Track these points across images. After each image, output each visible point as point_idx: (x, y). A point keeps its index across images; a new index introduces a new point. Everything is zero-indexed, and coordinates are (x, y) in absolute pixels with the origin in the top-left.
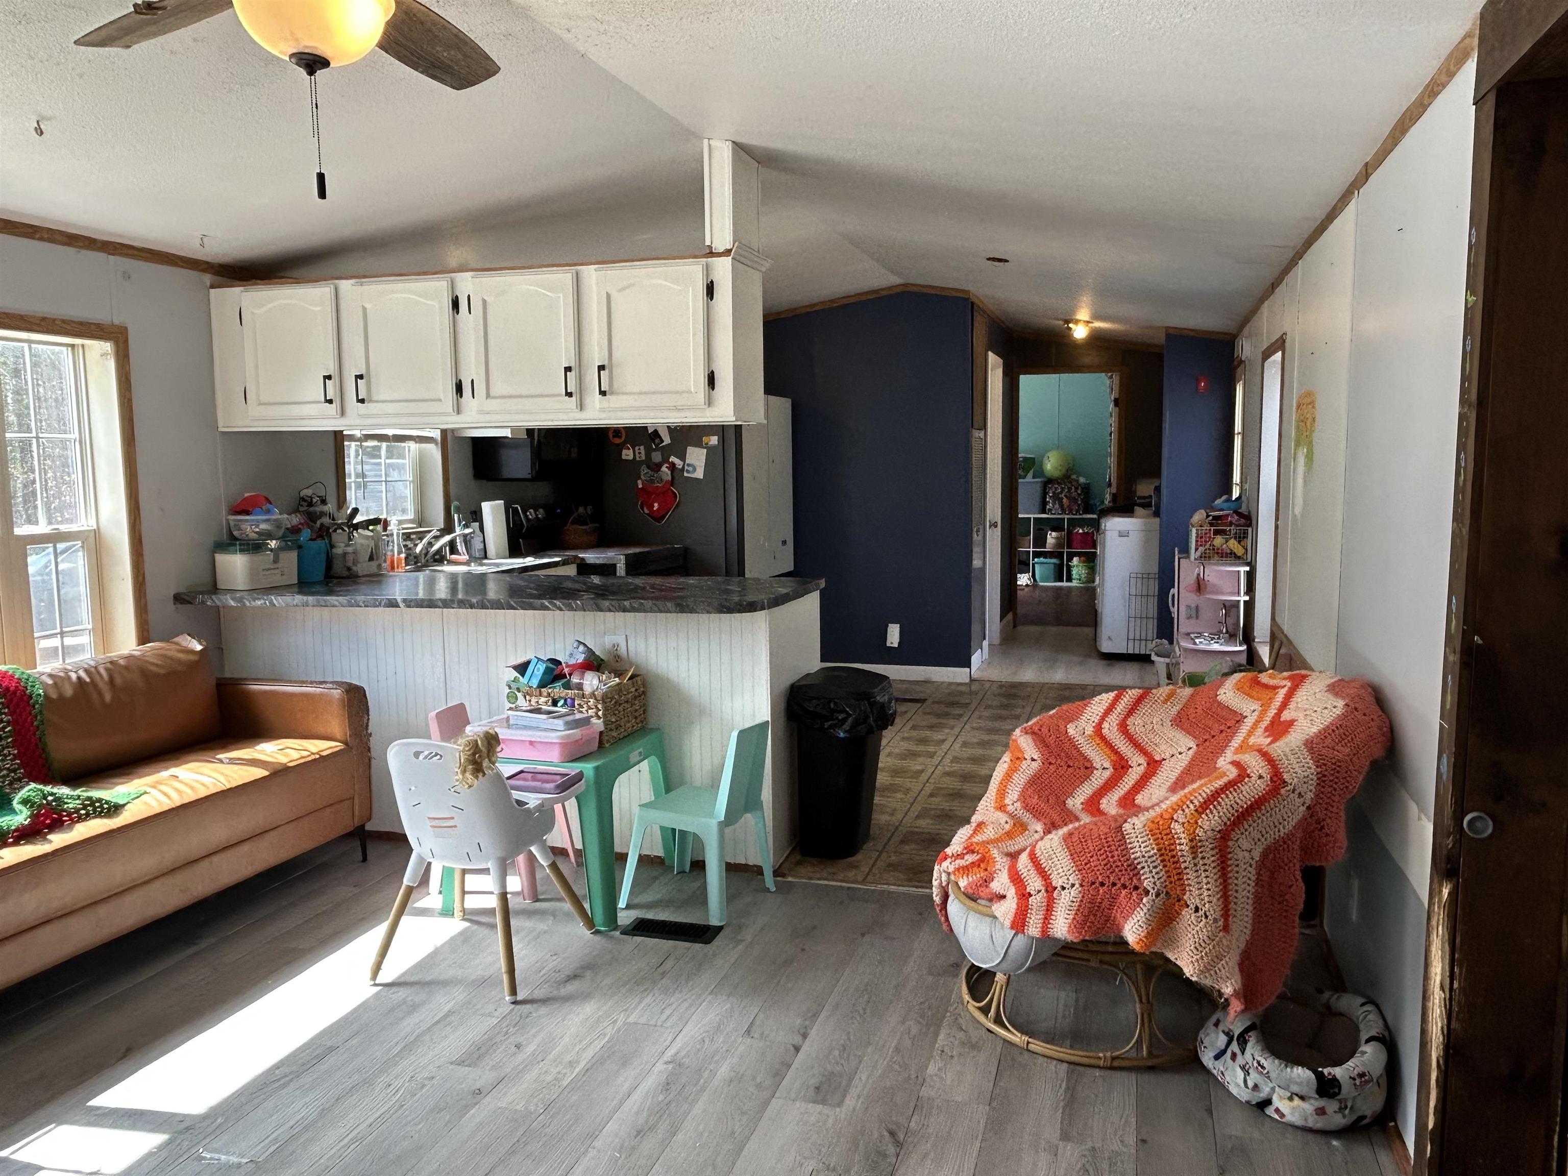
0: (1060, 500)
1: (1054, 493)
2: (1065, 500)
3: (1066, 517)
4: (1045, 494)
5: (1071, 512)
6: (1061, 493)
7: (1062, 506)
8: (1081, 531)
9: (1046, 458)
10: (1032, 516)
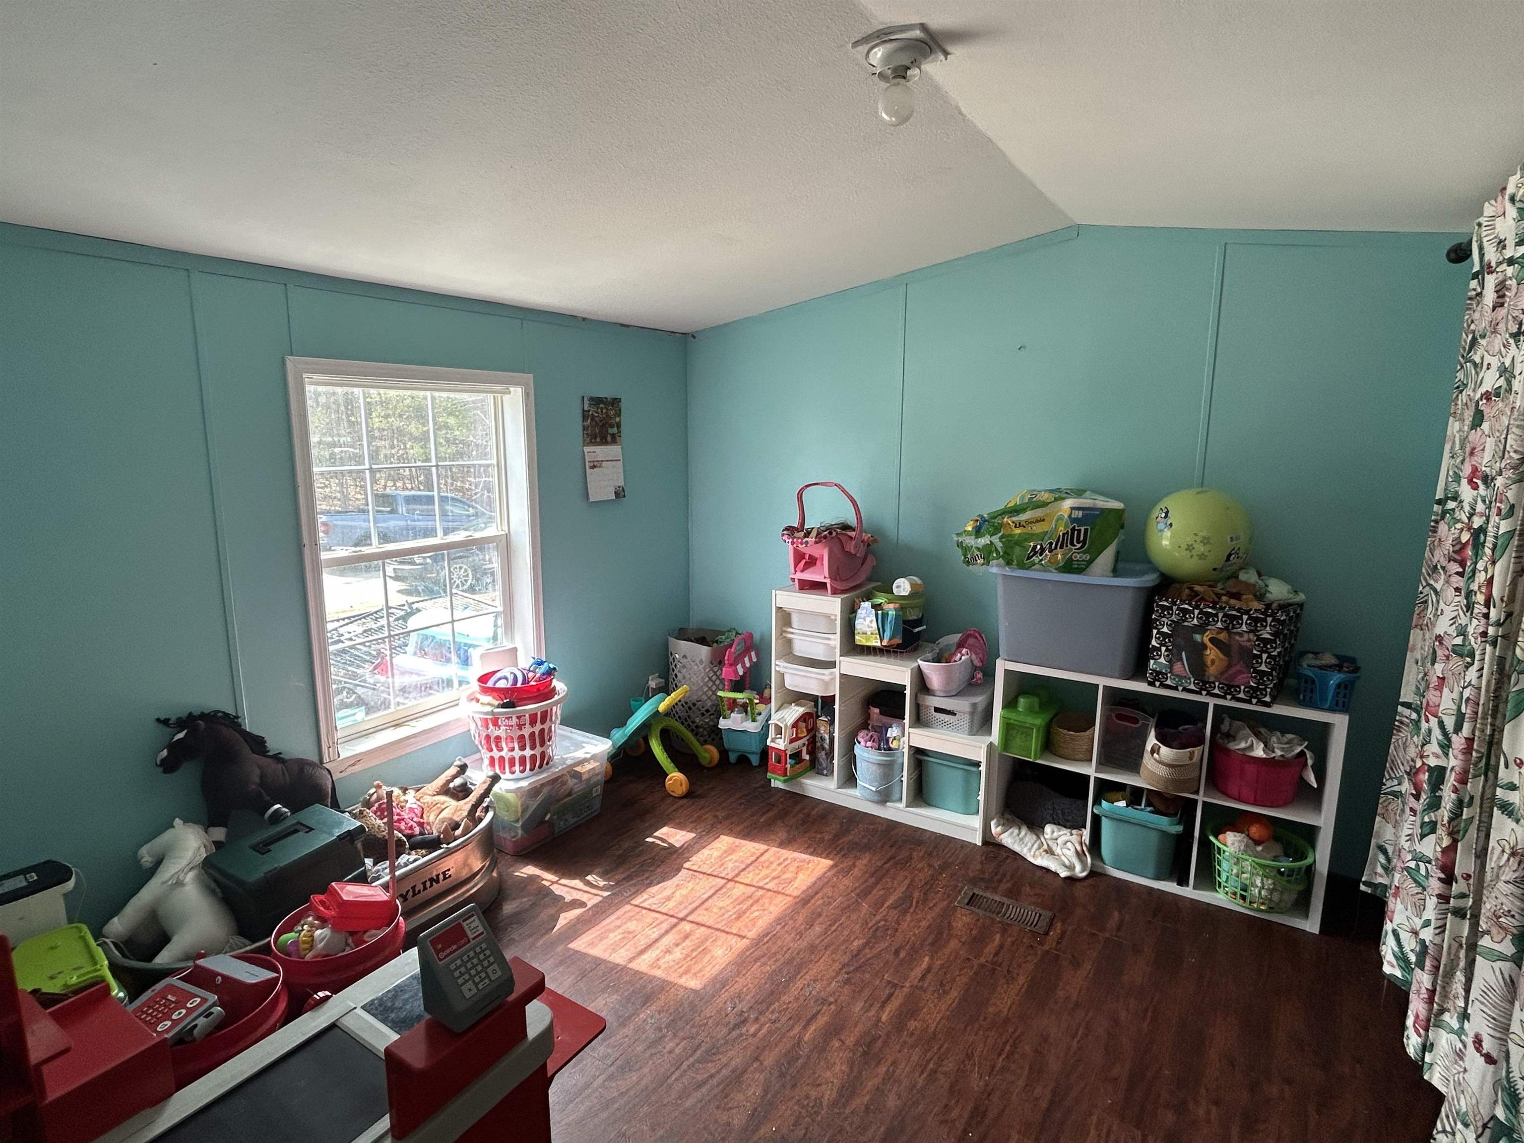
0: (1197, 653)
1: (1175, 626)
2: (1212, 653)
3: (1212, 702)
4: (1145, 626)
5: (1229, 690)
6: (1201, 629)
7: (1198, 668)
8: (1259, 752)
9: (1156, 512)
10: (1102, 682)
